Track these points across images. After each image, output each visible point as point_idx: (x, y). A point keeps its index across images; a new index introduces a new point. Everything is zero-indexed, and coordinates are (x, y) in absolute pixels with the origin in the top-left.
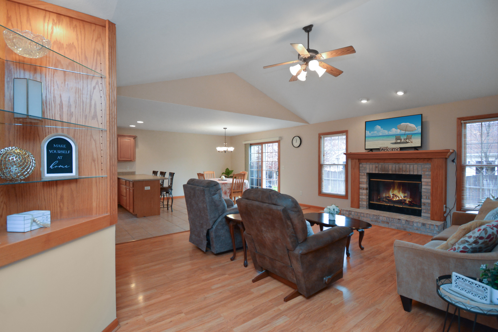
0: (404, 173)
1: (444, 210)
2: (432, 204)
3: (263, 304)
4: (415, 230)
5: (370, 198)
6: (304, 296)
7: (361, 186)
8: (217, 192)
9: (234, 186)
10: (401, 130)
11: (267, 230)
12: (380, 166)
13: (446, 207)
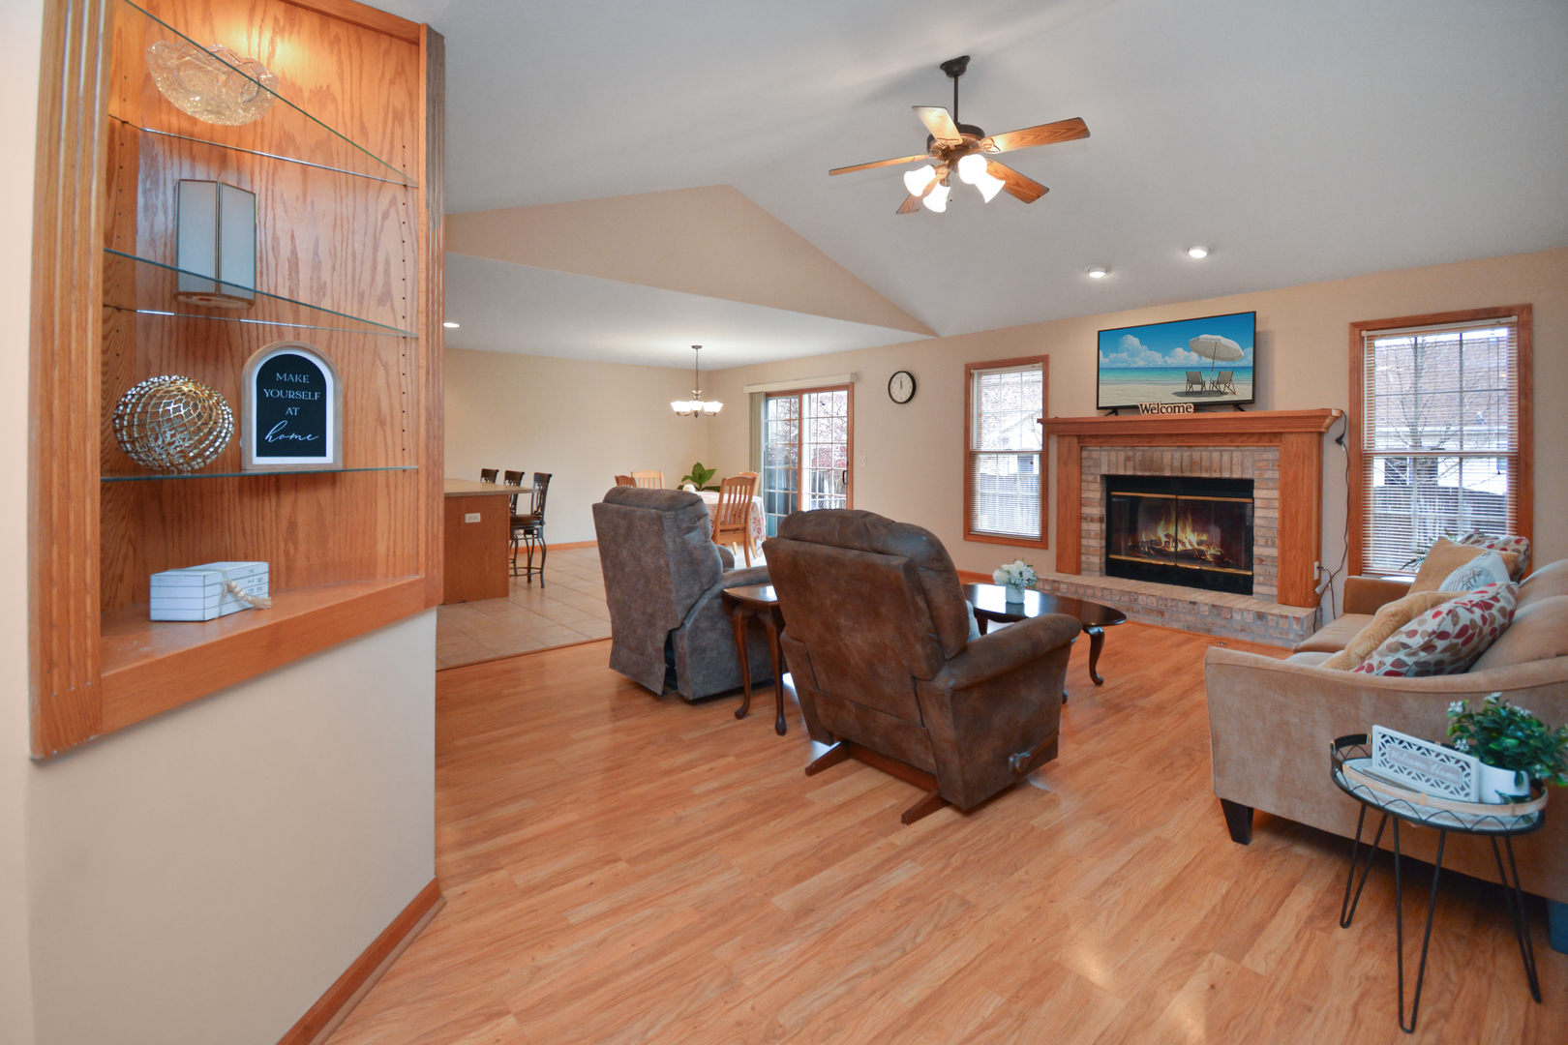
0: (1205, 475)
1: (1316, 577)
2: (1283, 560)
3: (844, 830)
4: (1236, 630)
5: (1110, 546)
6: (957, 809)
7: (1086, 510)
8: (697, 524)
9: (723, 512)
10: (1201, 354)
11: (856, 626)
12: (1139, 455)
13: (1320, 568)
